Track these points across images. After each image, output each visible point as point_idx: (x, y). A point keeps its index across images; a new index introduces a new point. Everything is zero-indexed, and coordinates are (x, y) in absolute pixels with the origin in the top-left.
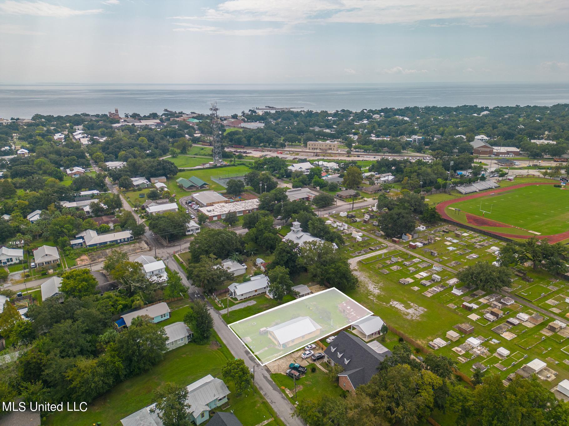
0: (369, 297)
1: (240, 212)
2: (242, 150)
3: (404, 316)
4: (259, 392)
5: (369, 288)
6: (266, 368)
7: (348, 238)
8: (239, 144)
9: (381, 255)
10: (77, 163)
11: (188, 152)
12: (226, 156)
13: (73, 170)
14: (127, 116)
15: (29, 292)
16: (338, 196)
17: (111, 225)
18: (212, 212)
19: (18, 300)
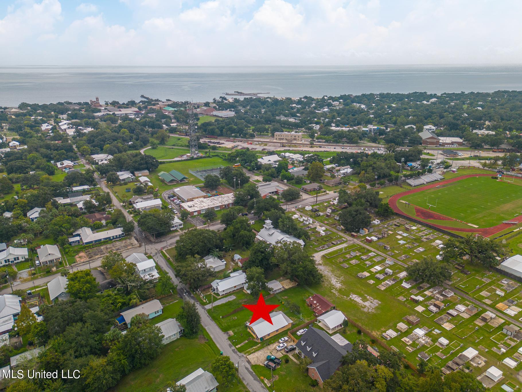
0: (332, 291)
1: (217, 207)
2: (215, 141)
3: (362, 309)
4: (242, 382)
5: (332, 282)
6: (247, 359)
7: (313, 232)
8: (213, 135)
9: (341, 250)
10: (66, 157)
11: (166, 143)
12: (201, 147)
13: (63, 164)
14: (107, 104)
15: (37, 289)
16: (303, 189)
17: (104, 222)
18: (193, 208)
19: (29, 298)
